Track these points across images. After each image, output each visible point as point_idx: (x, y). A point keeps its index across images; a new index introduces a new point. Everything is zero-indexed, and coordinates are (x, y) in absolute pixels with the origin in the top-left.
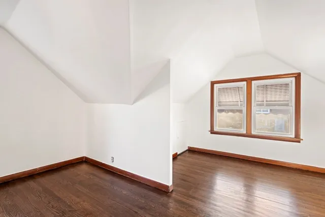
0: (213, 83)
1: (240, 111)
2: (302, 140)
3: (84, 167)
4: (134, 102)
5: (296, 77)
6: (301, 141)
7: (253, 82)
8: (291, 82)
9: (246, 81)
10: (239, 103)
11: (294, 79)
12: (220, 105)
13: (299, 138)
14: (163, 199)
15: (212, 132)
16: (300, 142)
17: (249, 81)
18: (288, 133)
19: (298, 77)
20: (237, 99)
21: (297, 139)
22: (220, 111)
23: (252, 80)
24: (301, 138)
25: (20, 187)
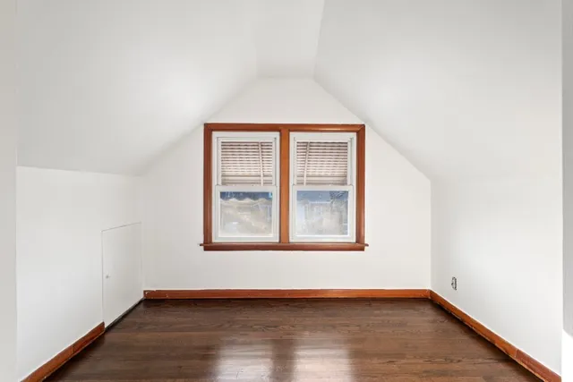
0: (209, 129)
2: (367, 245)
6: (366, 248)
7: (292, 135)
8: (351, 142)
9: (280, 131)
10: (262, 178)
11: (354, 135)
12: (223, 182)
13: (363, 243)
15: (208, 246)
16: (362, 249)
17: (284, 130)
18: (346, 234)
19: (360, 131)
20: (259, 170)
21: (359, 245)
23: (290, 131)
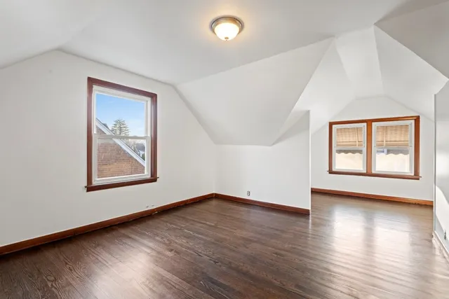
0: (331, 124)
1: (360, 152)
3: (214, 202)
4: (274, 144)
5: (415, 120)
6: (420, 178)
7: (374, 124)
8: (411, 124)
10: (357, 143)
11: (413, 122)
12: (338, 145)
13: (418, 175)
14: (301, 221)
15: (331, 172)
16: (418, 179)
17: (369, 122)
19: (417, 120)
20: (355, 139)
21: (416, 177)
22: (339, 151)
23: (373, 122)
24: (420, 175)
25: (190, 210)
